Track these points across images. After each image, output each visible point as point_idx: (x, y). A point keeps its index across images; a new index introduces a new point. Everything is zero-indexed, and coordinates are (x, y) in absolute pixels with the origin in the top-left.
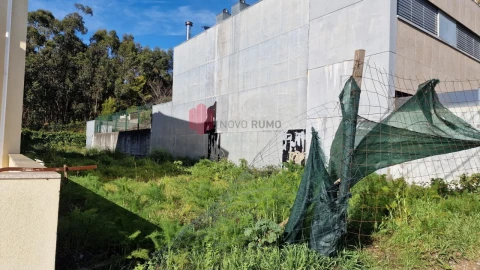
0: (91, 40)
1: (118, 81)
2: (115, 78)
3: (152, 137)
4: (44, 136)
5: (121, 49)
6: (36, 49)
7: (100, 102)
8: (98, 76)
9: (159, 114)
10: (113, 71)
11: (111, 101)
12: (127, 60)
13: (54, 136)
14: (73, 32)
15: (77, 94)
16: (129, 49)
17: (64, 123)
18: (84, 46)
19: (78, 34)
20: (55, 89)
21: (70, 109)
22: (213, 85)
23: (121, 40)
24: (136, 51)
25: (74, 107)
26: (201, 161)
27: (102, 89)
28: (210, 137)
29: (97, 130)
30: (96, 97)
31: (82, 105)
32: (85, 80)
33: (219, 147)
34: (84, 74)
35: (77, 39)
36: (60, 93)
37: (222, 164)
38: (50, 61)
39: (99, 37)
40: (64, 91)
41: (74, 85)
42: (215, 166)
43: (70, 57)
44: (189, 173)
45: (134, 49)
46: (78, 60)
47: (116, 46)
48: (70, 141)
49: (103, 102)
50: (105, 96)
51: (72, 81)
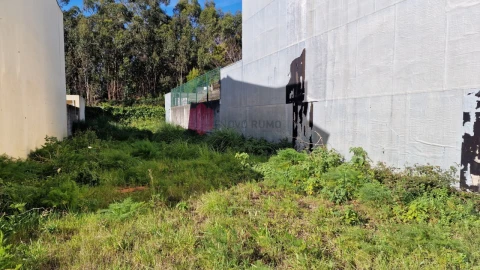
1: (201, 50)
2: (198, 48)
3: (221, 110)
4: (125, 111)
5: (202, 16)
7: (185, 74)
8: (181, 47)
10: (195, 43)
11: (195, 71)
12: (208, 27)
13: (134, 111)
15: (164, 68)
16: (210, 15)
17: (154, 96)
18: (168, 18)
21: (159, 84)
23: (203, 7)
24: (217, 17)
25: (162, 80)
27: (185, 61)
28: (295, 109)
29: (174, 103)
30: (180, 69)
31: (168, 78)
32: (171, 53)
33: (311, 124)
34: (169, 47)
35: (162, 12)
36: (149, 68)
38: (138, 36)
39: (181, 6)
40: (152, 65)
41: (161, 59)
43: (156, 30)
45: (215, 15)
46: (164, 33)
47: (197, 14)
48: (150, 116)
49: (187, 74)
50: (190, 68)
51: (158, 54)
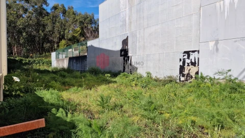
0: (51, 9)
1: (66, 31)
2: (65, 29)
3: (88, 59)
4: (29, 61)
5: (67, 14)
6: (24, 16)
7: (58, 43)
8: (56, 29)
9: (92, 46)
10: (63, 26)
11: (63, 42)
12: (70, 20)
13: (35, 61)
14: (42, 5)
15: (46, 39)
16: (71, 13)
17: (40, 54)
18: (48, 13)
19: (44, 6)
20: (34, 37)
21: (43, 47)
22: (125, 25)
23: (67, 9)
24: (75, 14)
25: (45, 46)
26: (122, 74)
27: (58, 36)
28: (124, 59)
29: (57, 57)
30: (56, 40)
31: (49, 45)
32: (50, 31)
33: (131, 64)
34: (49, 28)
35: (44, 10)
36: (37, 39)
37: (135, 75)
38: (31, 22)
39: (55, 8)
40: (39, 38)
41: (44, 34)
42: (131, 77)
43: (41, 19)
44: (115, 82)
45: (74, 14)
46: (45, 20)
47: (64, 12)
48: (43, 64)
49: (59, 42)
50: (60, 39)
51: (43, 32)
